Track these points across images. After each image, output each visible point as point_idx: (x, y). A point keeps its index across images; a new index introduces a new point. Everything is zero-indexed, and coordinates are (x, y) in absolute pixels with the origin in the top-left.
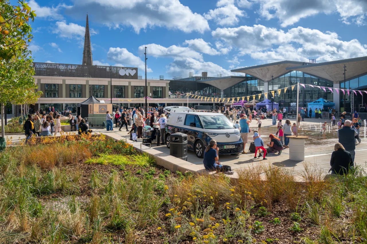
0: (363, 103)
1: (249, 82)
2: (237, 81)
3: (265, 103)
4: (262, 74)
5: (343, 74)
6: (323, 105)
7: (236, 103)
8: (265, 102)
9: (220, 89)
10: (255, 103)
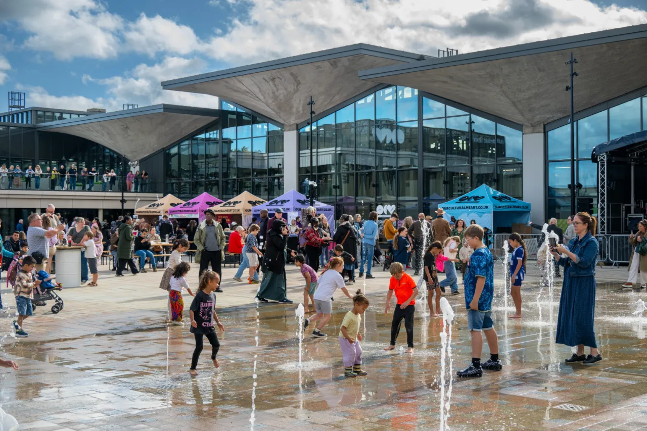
0: (635, 199)
1: (229, 133)
2: (189, 124)
3: (286, 205)
4: (275, 98)
5: (567, 88)
6: (491, 209)
7: (177, 208)
8: (283, 202)
9: (129, 156)
10: (250, 207)
